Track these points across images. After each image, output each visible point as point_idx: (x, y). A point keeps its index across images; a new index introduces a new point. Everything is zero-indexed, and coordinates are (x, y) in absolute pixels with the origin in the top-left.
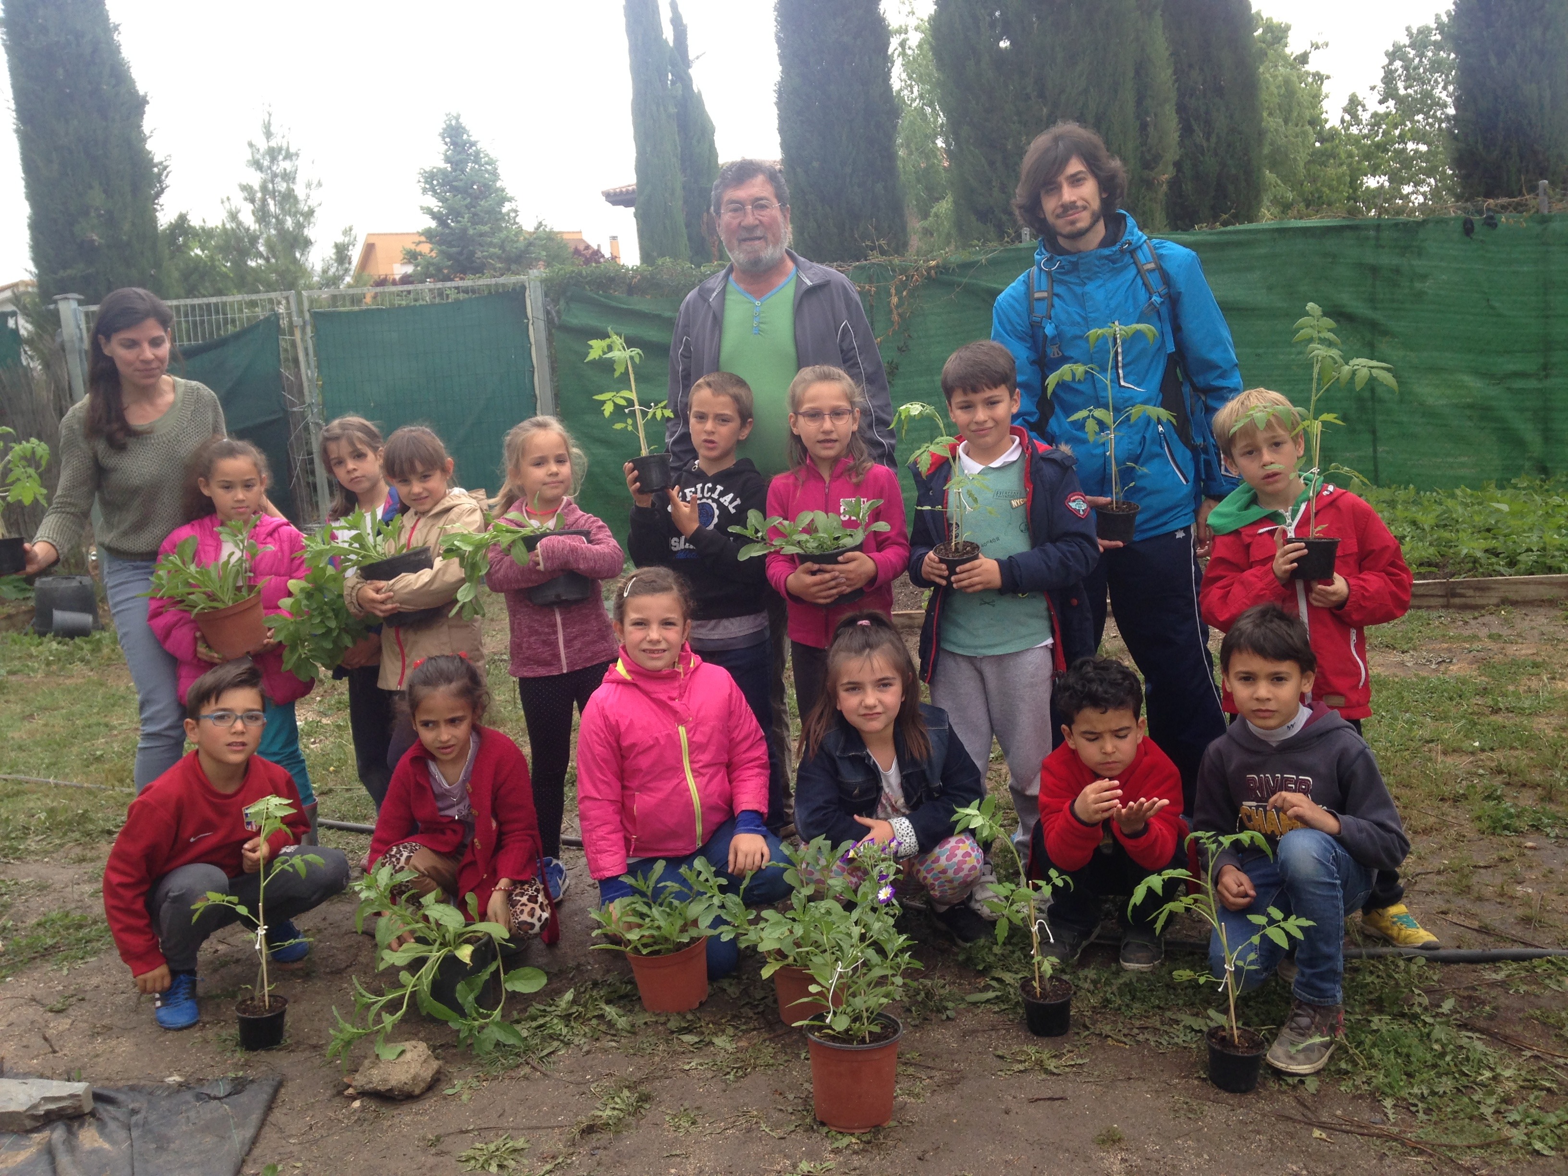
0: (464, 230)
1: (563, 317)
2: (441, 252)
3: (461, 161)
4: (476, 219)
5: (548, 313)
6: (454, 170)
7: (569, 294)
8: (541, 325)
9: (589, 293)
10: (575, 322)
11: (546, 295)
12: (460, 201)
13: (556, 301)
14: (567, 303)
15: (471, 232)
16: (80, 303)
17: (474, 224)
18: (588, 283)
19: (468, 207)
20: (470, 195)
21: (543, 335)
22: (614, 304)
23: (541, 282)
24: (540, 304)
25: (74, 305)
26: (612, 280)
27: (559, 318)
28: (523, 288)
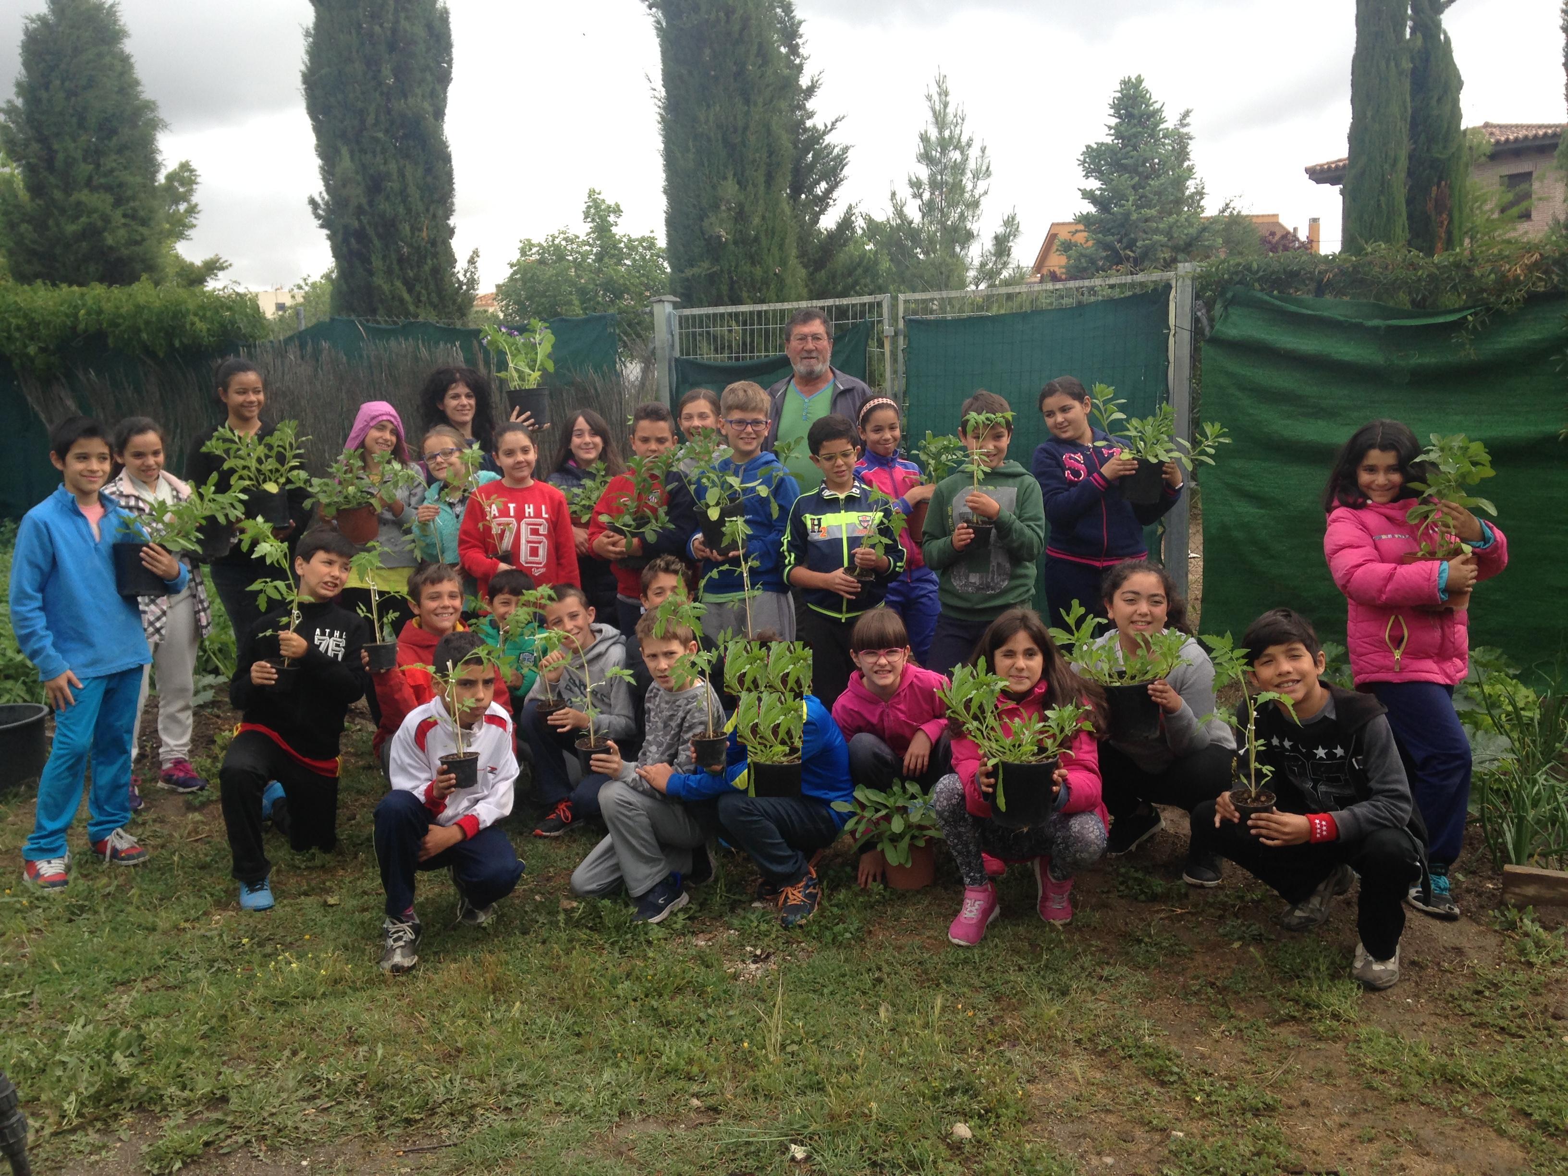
0: (1127, 215)
1: (1217, 327)
2: (1099, 242)
3: (1135, 136)
4: (1143, 202)
5: (1196, 320)
6: (1124, 146)
7: (1229, 295)
8: (1186, 336)
9: (1259, 295)
10: (1232, 332)
11: (1197, 296)
12: (1125, 181)
13: (1209, 306)
14: (1226, 308)
15: (1134, 216)
16: (676, 306)
17: (1139, 207)
18: (1258, 280)
19: (1134, 187)
20: (1139, 174)
21: (1186, 351)
22: (1293, 308)
23: (1193, 279)
24: (1187, 309)
25: (668, 308)
26: (1293, 275)
27: (1212, 327)
28: (1168, 287)
